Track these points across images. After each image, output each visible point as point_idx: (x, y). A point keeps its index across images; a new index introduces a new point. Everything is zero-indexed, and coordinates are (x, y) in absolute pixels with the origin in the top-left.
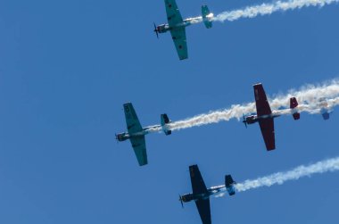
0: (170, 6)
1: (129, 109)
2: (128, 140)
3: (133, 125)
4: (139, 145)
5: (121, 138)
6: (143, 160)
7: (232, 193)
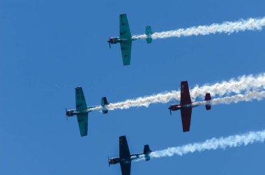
0: (123, 24)
1: (79, 91)
2: (75, 116)
3: (81, 105)
4: (83, 120)
5: (70, 114)
6: (84, 132)
7: (148, 159)
